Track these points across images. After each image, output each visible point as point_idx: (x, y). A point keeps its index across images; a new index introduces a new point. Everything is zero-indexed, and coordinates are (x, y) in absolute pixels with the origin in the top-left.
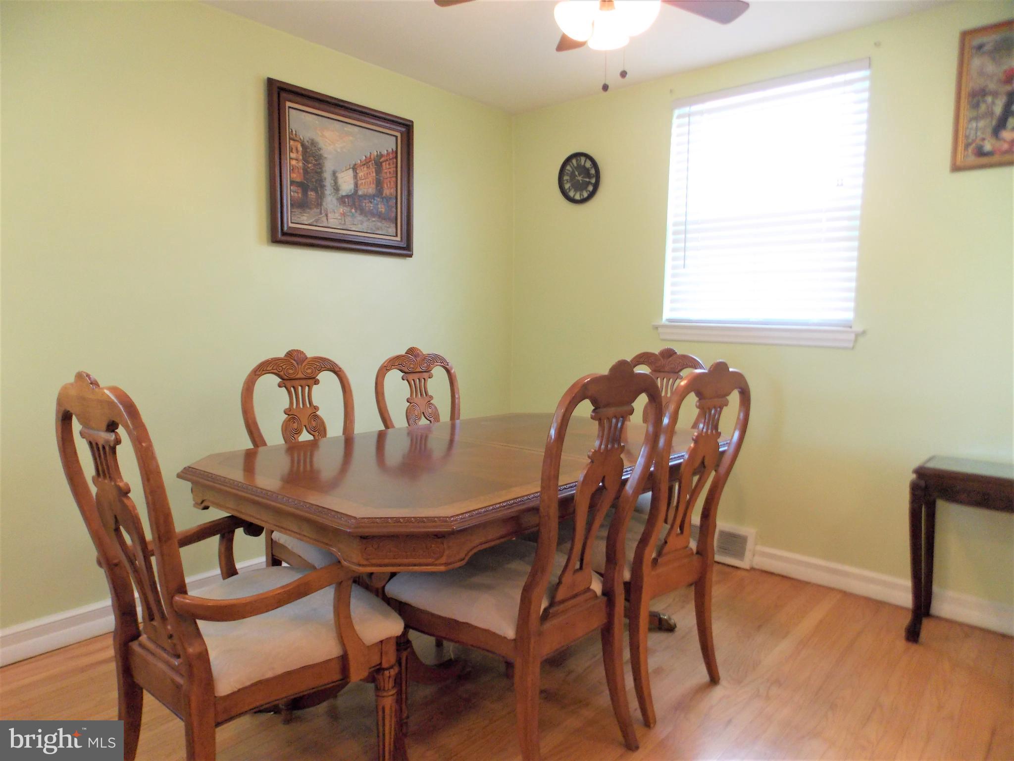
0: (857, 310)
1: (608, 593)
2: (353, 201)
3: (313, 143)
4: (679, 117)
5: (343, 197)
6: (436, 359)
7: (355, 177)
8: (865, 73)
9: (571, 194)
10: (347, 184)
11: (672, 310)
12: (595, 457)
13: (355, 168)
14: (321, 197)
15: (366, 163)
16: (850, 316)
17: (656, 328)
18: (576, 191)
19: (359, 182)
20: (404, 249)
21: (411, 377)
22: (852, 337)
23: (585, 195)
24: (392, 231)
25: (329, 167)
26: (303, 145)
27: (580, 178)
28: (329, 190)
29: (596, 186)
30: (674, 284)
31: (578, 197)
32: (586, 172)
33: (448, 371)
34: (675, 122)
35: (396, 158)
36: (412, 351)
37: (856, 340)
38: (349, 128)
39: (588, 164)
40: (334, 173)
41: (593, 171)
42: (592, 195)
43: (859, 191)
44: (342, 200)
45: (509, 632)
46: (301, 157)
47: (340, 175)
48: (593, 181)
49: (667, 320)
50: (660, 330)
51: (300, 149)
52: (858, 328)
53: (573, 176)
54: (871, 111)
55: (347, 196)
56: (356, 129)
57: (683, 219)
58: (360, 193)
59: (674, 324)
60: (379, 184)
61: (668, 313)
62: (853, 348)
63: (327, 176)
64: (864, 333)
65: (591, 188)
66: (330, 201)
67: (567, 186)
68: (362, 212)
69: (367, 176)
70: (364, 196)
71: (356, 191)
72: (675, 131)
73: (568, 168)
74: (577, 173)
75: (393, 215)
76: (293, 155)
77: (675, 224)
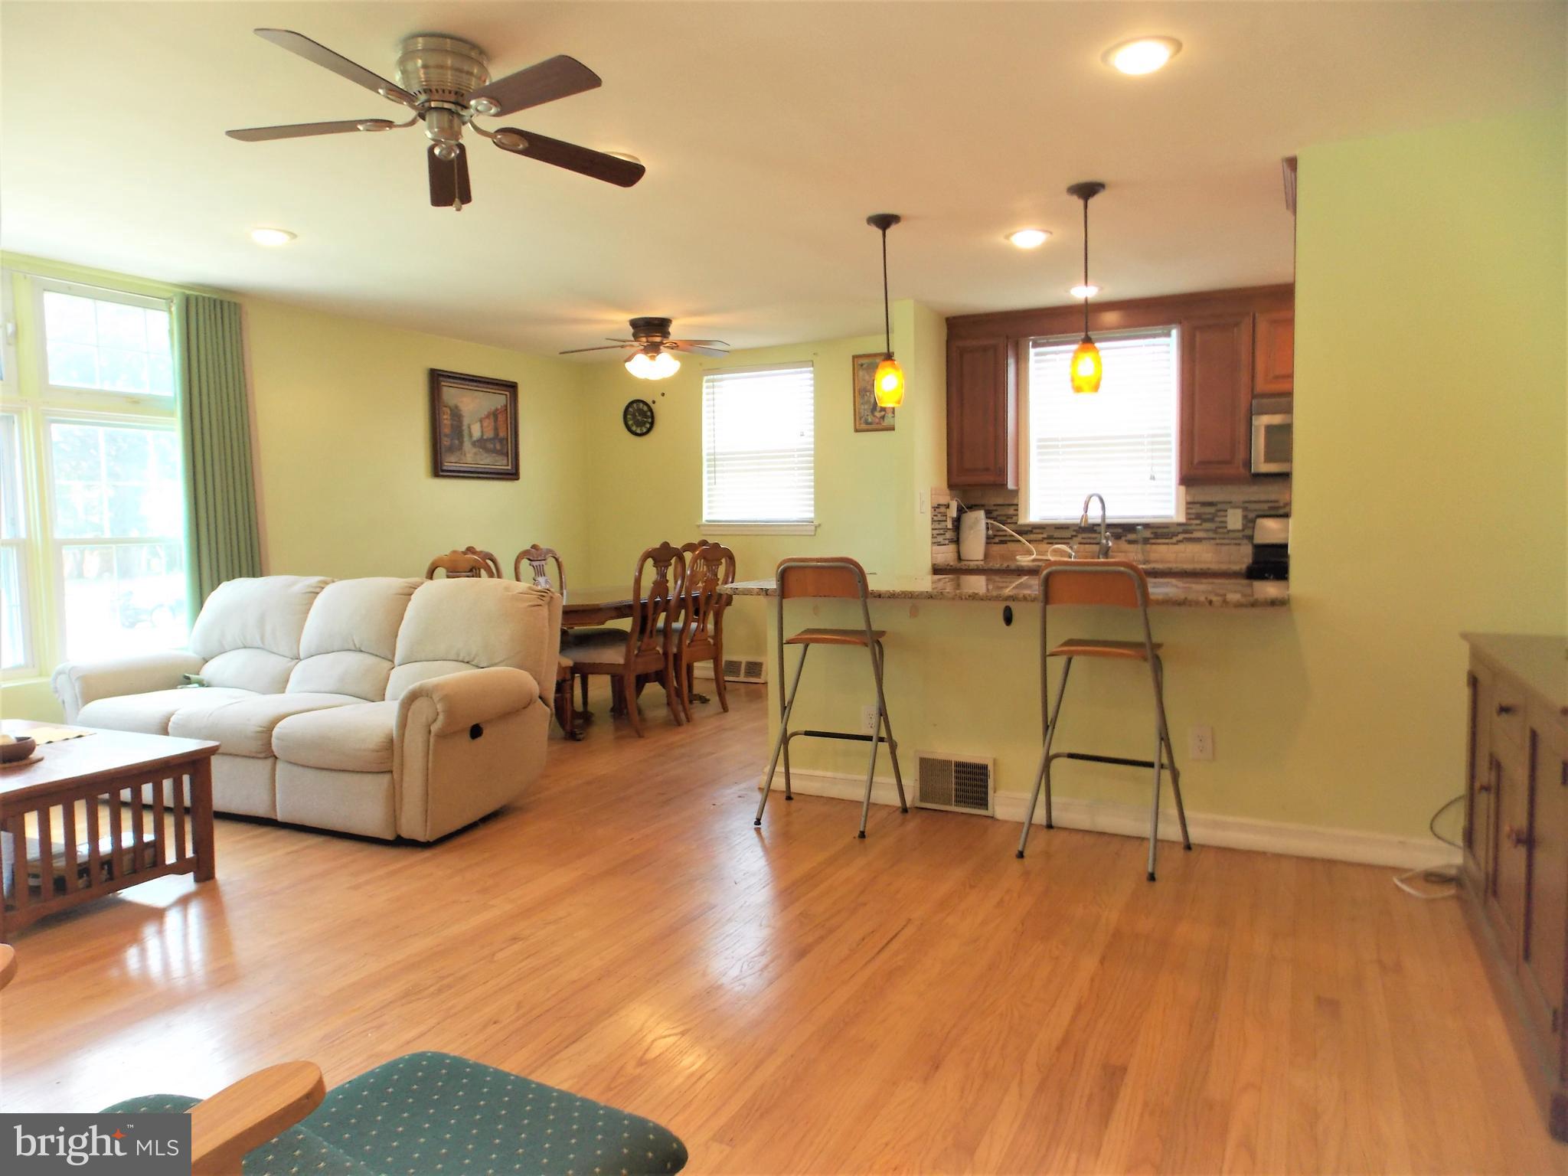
0: (816, 511)
1: (666, 654)
2: (481, 444)
3: (457, 407)
4: (708, 381)
5: (475, 442)
6: (550, 551)
7: (482, 426)
8: (812, 369)
9: (634, 428)
10: (476, 433)
11: (709, 514)
12: (656, 583)
13: (481, 421)
14: (461, 443)
15: (488, 417)
16: (812, 515)
17: (699, 526)
18: (637, 426)
19: (484, 430)
20: (513, 475)
21: (535, 563)
22: (813, 528)
23: (645, 430)
24: (505, 462)
25: (466, 422)
26: (451, 410)
27: (639, 418)
28: (466, 439)
29: (652, 424)
30: (709, 496)
31: (638, 431)
32: (643, 413)
33: (557, 560)
34: (705, 385)
35: (506, 410)
36: (534, 547)
37: (816, 530)
38: (477, 393)
39: (645, 408)
40: (469, 427)
41: (649, 414)
42: (649, 430)
43: (812, 440)
44: (474, 444)
45: (621, 661)
46: (449, 418)
47: (472, 427)
48: (650, 420)
49: (707, 521)
50: (702, 528)
51: (449, 412)
52: (816, 523)
53: (634, 416)
54: (816, 391)
55: (478, 441)
56: (481, 393)
57: (712, 451)
58: (485, 437)
59: (713, 524)
60: (496, 429)
61: (707, 516)
62: (815, 535)
63: (465, 428)
64: (820, 525)
65: (648, 426)
66: (467, 445)
67: (630, 423)
68: (487, 450)
69: (489, 424)
70: (486, 440)
71: (482, 436)
72: (705, 390)
73: (630, 409)
74: (637, 414)
75: (506, 450)
76: (445, 417)
77: (708, 454)
